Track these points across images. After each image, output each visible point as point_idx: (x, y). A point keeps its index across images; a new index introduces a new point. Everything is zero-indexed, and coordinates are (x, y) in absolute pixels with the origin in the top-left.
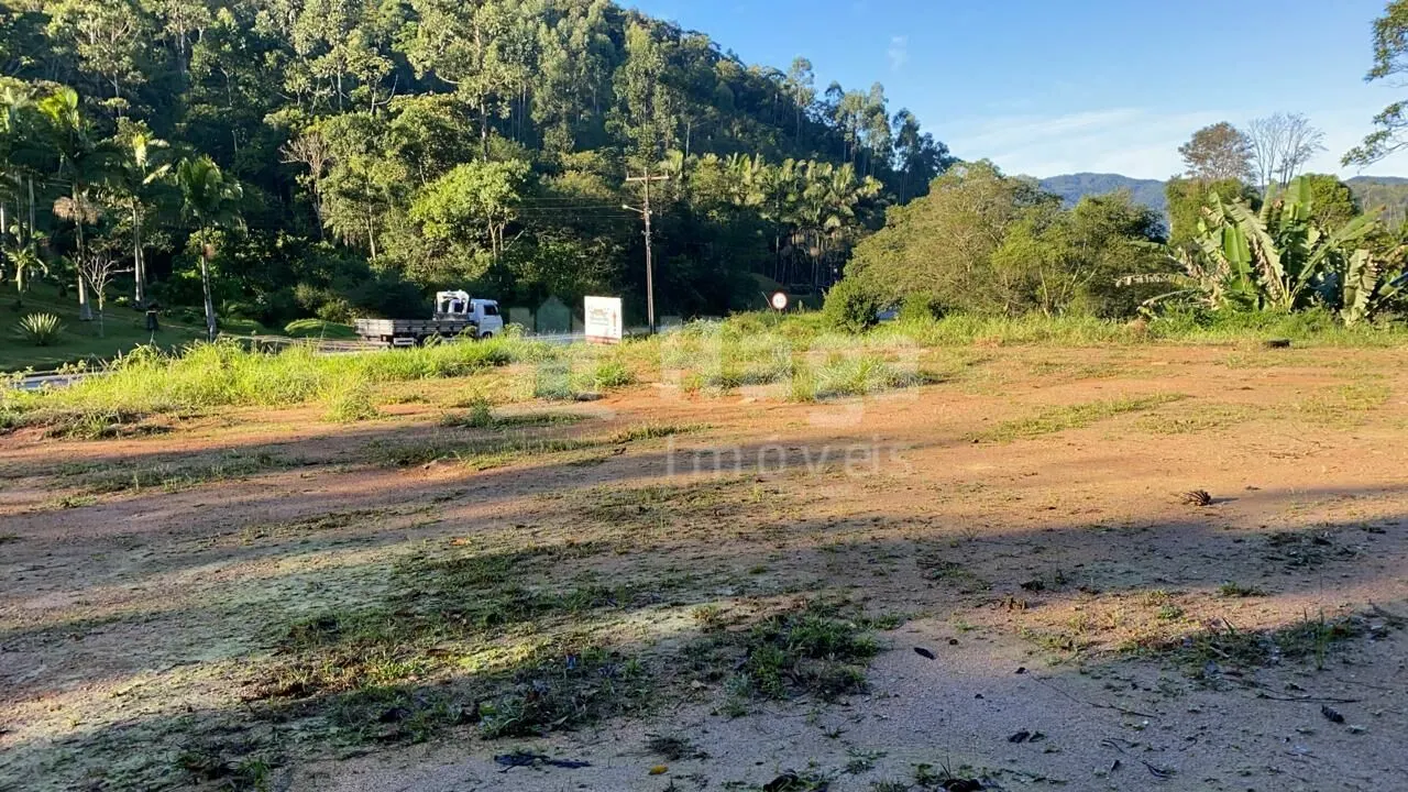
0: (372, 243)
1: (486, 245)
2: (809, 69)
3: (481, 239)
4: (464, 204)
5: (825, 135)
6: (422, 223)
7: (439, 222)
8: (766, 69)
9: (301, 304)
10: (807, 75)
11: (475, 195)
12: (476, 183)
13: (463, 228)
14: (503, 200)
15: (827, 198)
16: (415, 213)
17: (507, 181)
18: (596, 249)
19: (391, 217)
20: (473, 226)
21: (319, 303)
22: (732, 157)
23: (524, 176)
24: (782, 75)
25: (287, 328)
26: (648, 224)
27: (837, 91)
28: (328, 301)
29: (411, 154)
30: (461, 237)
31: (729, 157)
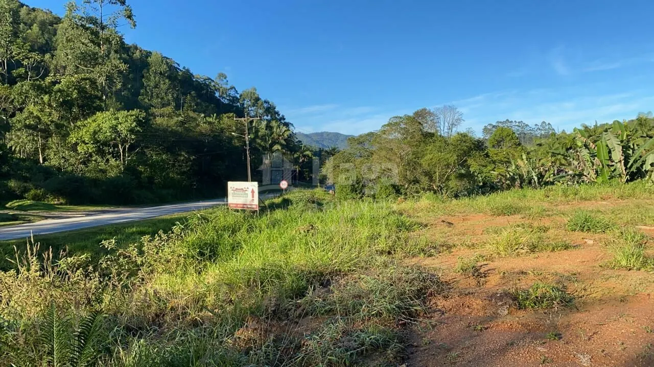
0: (40, 156)
1: (116, 156)
2: (225, 78)
3: (113, 153)
4: (106, 133)
5: (234, 109)
6: (76, 144)
7: (88, 143)
8: (204, 77)
9: (14, 191)
10: (225, 81)
11: (114, 128)
12: (114, 122)
13: (102, 147)
14: (132, 131)
15: (272, 136)
16: (72, 138)
17: (134, 121)
18: (182, 158)
19: (54, 140)
20: (109, 145)
21: (26, 190)
22: (213, 116)
23: (143, 118)
24: (211, 80)
25: (7, 206)
26: (247, 143)
27: (234, 90)
28: (32, 189)
29: (67, 105)
30: (101, 152)
31: (212, 116)
